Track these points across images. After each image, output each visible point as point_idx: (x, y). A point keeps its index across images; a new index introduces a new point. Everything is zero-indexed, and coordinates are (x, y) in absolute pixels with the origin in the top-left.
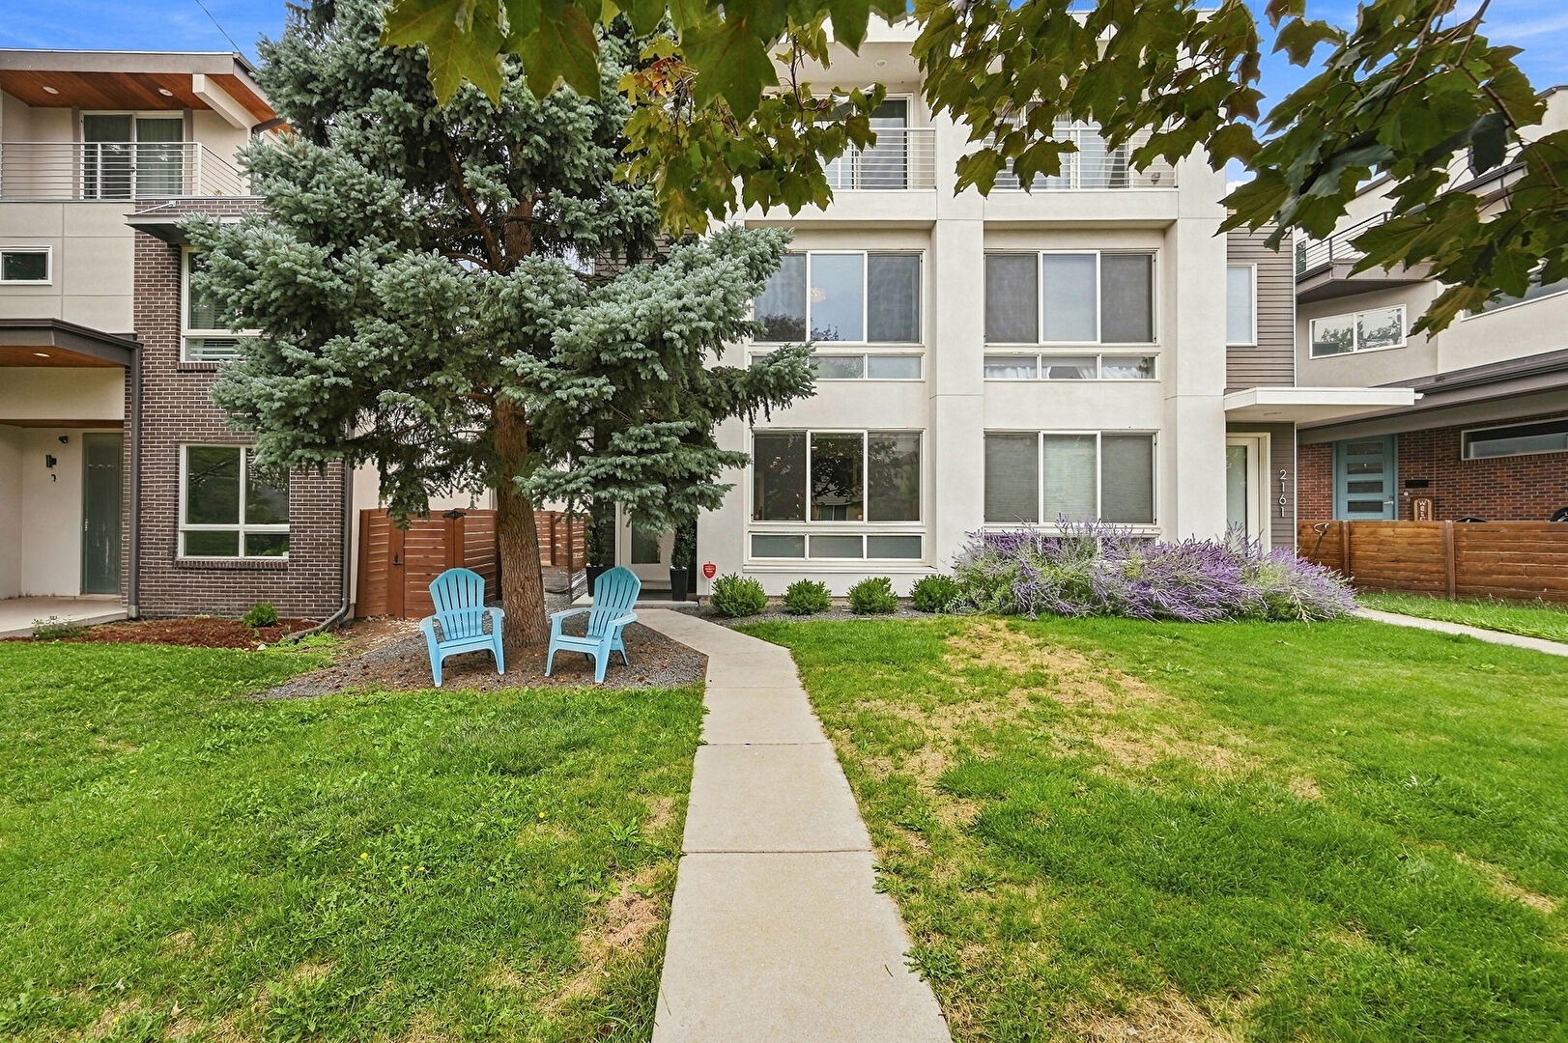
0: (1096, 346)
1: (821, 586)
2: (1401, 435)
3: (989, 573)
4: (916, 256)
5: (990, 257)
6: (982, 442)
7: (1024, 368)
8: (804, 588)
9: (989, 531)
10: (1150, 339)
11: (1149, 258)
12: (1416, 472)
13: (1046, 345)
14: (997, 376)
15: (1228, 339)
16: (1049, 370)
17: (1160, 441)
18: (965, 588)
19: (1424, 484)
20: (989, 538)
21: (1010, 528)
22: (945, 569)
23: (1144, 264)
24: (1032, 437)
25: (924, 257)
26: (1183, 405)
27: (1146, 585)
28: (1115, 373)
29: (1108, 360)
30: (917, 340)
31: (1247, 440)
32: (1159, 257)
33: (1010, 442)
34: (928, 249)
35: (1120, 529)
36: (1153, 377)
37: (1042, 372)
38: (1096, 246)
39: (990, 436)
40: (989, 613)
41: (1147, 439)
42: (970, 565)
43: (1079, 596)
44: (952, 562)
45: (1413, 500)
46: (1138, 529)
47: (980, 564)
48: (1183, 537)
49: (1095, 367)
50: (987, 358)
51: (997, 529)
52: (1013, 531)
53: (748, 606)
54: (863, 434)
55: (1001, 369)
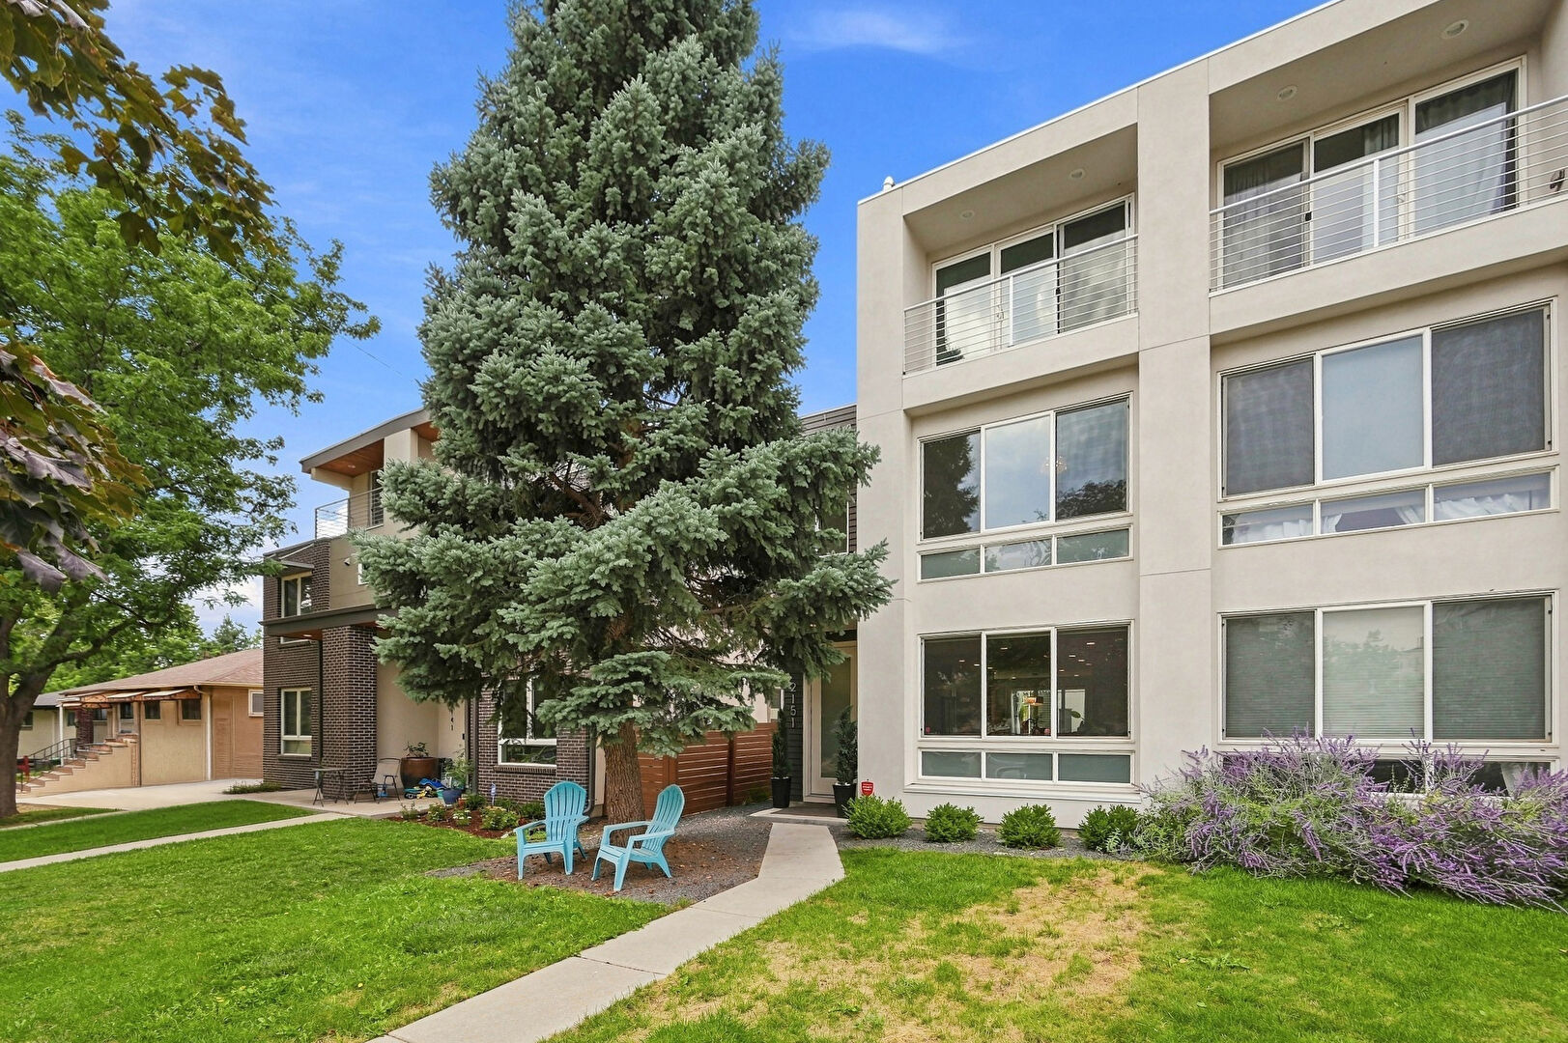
0: (1424, 473)
1: (970, 811)
4: (1123, 403)
5: (1230, 380)
6: (1222, 630)
7: (1292, 521)
9: (1229, 749)
10: (1542, 445)
11: (1536, 315)
13: (1328, 486)
14: (1247, 539)
16: (1335, 519)
17: (1560, 604)
23: (1527, 329)
24: (1305, 616)
25: (1132, 401)
28: (1461, 510)
29: (1444, 491)
30: (1121, 506)
32: (1556, 310)
34: (1135, 390)
36: (1547, 505)
37: (1321, 525)
38: (1422, 323)
39: (1235, 622)
40: (1153, 859)
41: (1533, 604)
50: (1227, 516)
51: (1238, 746)
54: (1049, 632)
55: (1259, 528)
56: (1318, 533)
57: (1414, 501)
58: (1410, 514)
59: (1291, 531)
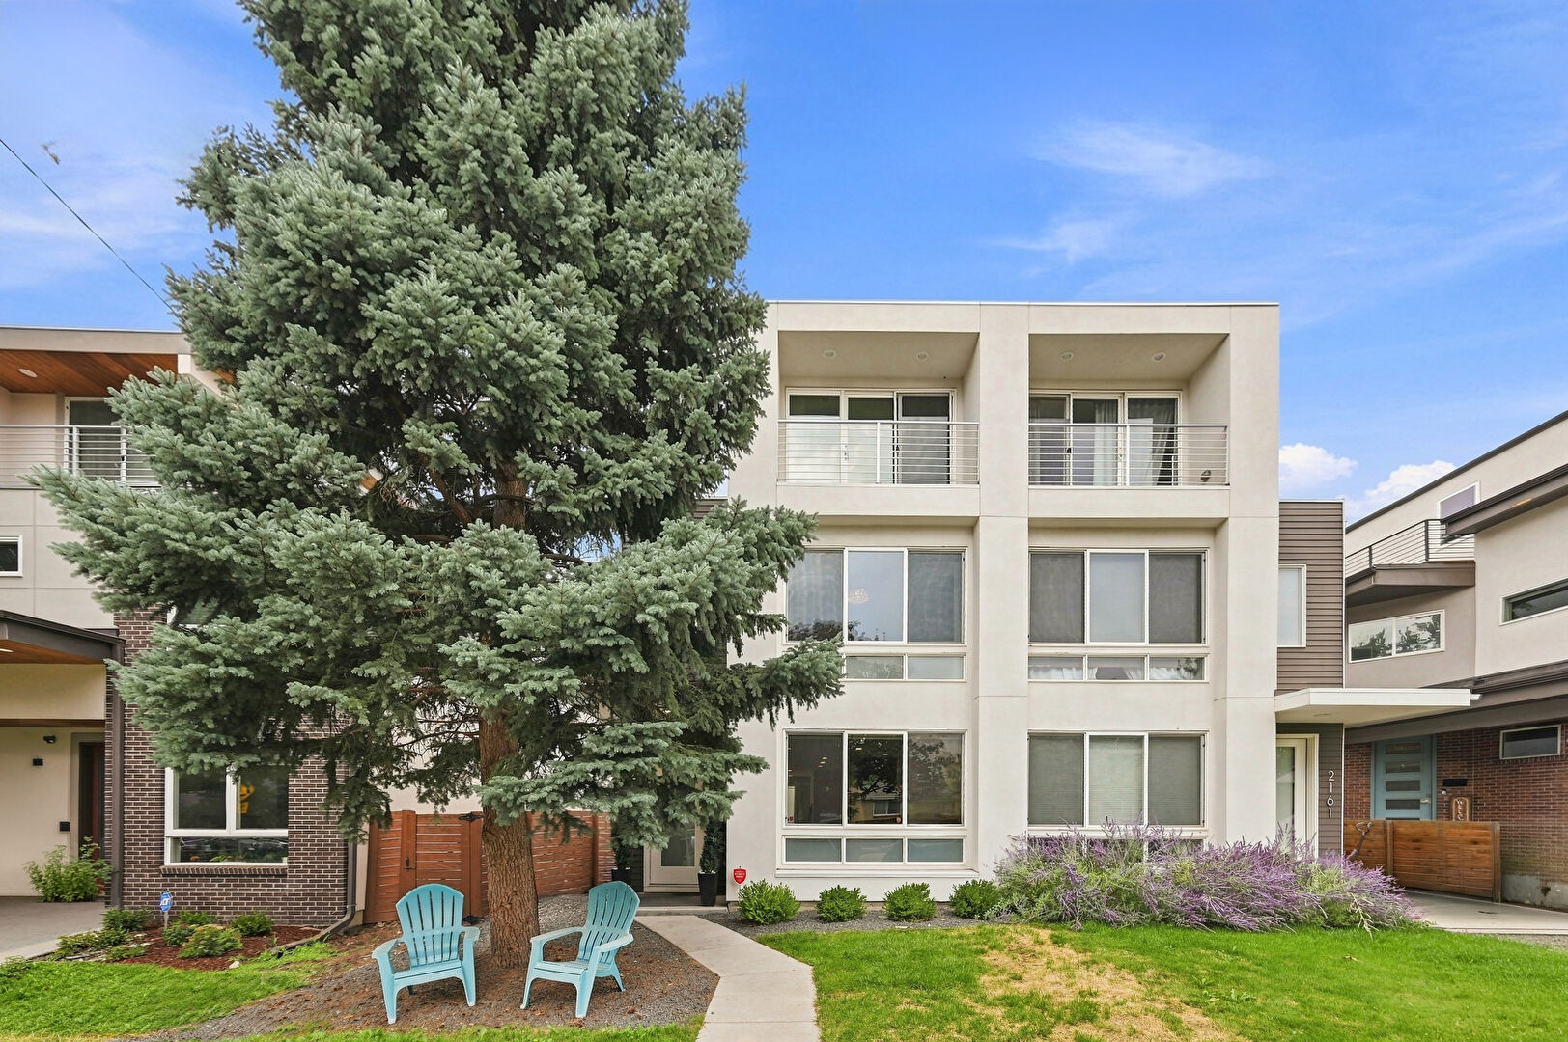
0: (1144, 647)
1: (857, 891)
2: (1439, 736)
3: (1032, 878)
4: (958, 555)
5: (1035, 555)
6: (1027, 743)
7: (1070, 668)
8: (837, 894)
9: (1032, 834)
10: (1199, 639)
11: (1198, 558)
12: (1454, 771)
13: (1092, 646)
14: (1042, 677)
15: (1279, 641)
16: (1095, 671)
17: (1209, 742)
18: (1007, 894)
19: (1462, 783)
20: (1032, 841)
21: (1054, 831)
22: (987, 874)
23: (1193, 566)
24: (1079, 738)
25: (968, 555)
26: (1233, 706)
27: (1198, 892)
28: (1165, 674)
29: (1157, 661)
30: (959, 639)
31: (1295, 741)
32: (1209, 557)
33: (1054, 743)
34: (971, 546)
35: (1168, 831)
36: (1202, 678)
37: (1088, 673)
38: (1144, 545)
39: (1034, 738)
40: (1031, 921)
41: (1195, 740)
42: (1014, 870)
43: (1127, 902)
44: (994, 867)
45: (1451, 798)
46: (1187, 832)
47: (1023, 870)
48: (1232, 840)
49: (1143, 669)
50: (1031, 658)
51: (1041, 831)
52: (1057, 834)
53: (776, 913)
54: (902, 736)
55: (1046, 670)
56: (1086, 679)
57: (1136, 664)
58: (1133, 673)
59: (1068, 675)
